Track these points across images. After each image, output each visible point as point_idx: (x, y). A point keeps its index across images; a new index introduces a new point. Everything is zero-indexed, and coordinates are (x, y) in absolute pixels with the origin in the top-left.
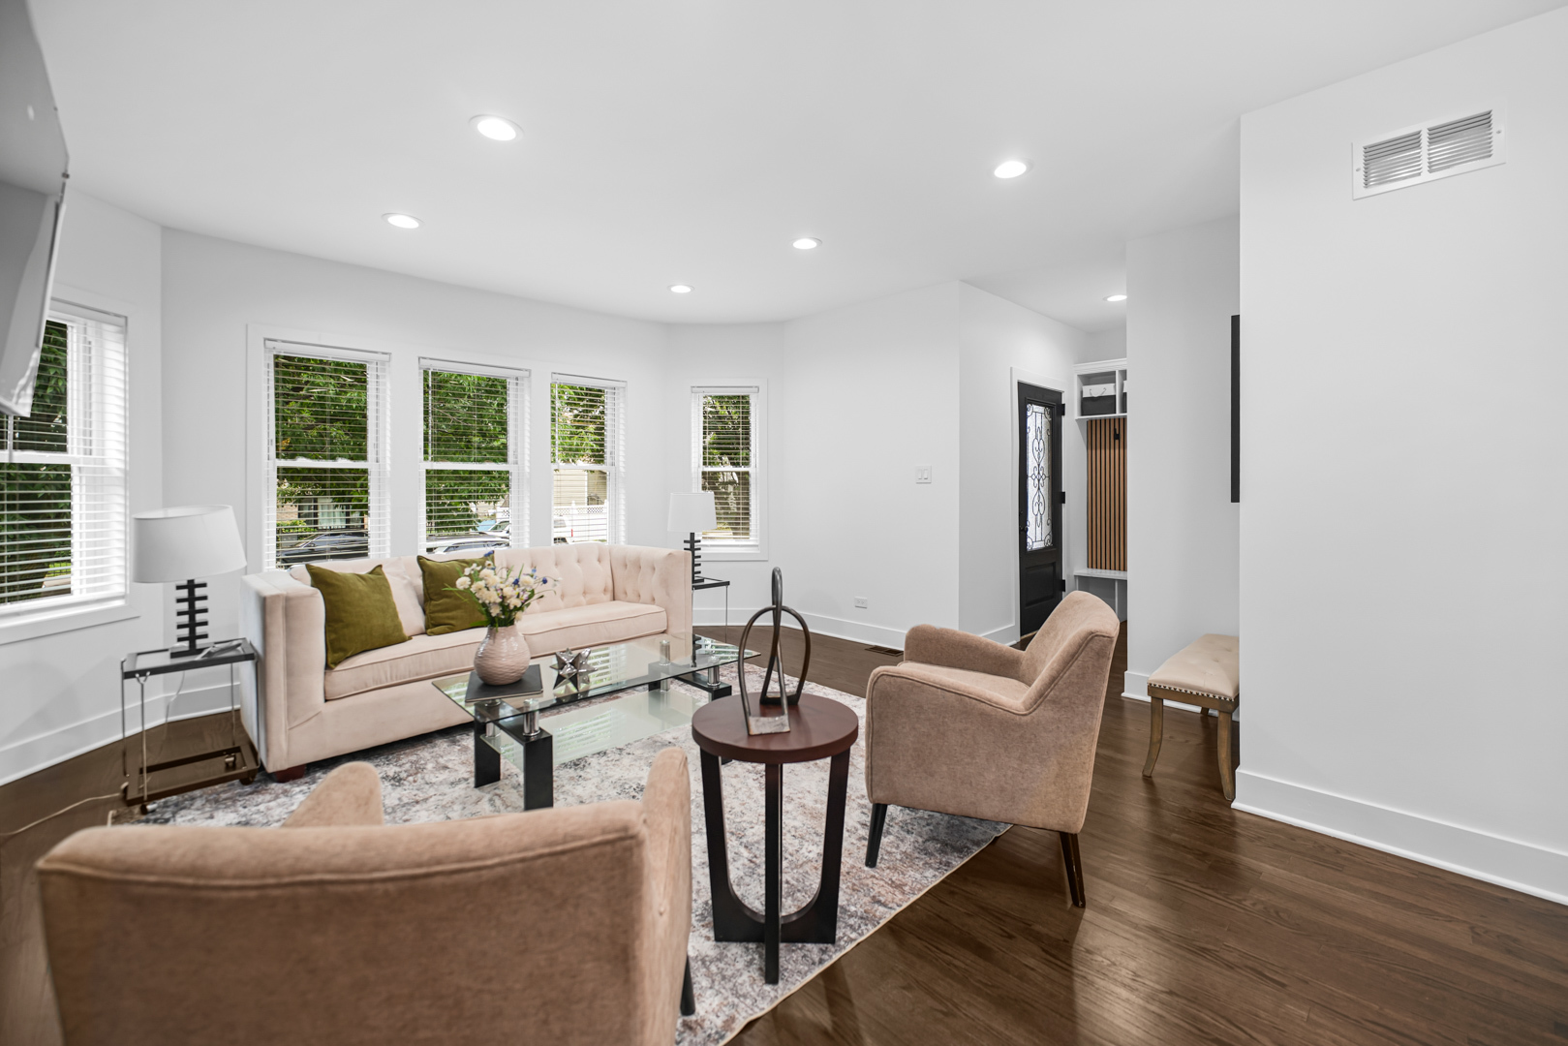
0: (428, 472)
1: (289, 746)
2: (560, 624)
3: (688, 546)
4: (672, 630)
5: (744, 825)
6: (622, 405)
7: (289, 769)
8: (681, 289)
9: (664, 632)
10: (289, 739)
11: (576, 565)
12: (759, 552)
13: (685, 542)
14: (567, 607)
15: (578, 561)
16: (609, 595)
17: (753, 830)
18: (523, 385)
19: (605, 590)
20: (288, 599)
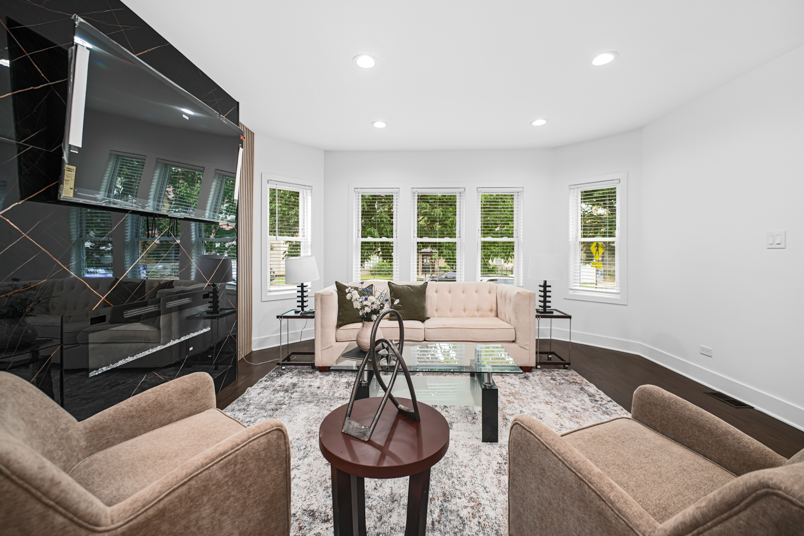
0: (418, 243)
1: (322, 357)
2: (444, 326)
3: (542, 289)
4: (518, 341)
5: (458, 493)
6: (522, 202)
7: (322, 367)
8: (539, 122)
9: (513, 342)
10: (322, 354)
11: (475, 294)
12: (619, 298)
13: (540, 286)
14: (466, 317)
15: (477, 292)
16: (494, 313)
17: (458, 500)
18: (463, 196)
19: (491, 310)
20: (322, 295)
